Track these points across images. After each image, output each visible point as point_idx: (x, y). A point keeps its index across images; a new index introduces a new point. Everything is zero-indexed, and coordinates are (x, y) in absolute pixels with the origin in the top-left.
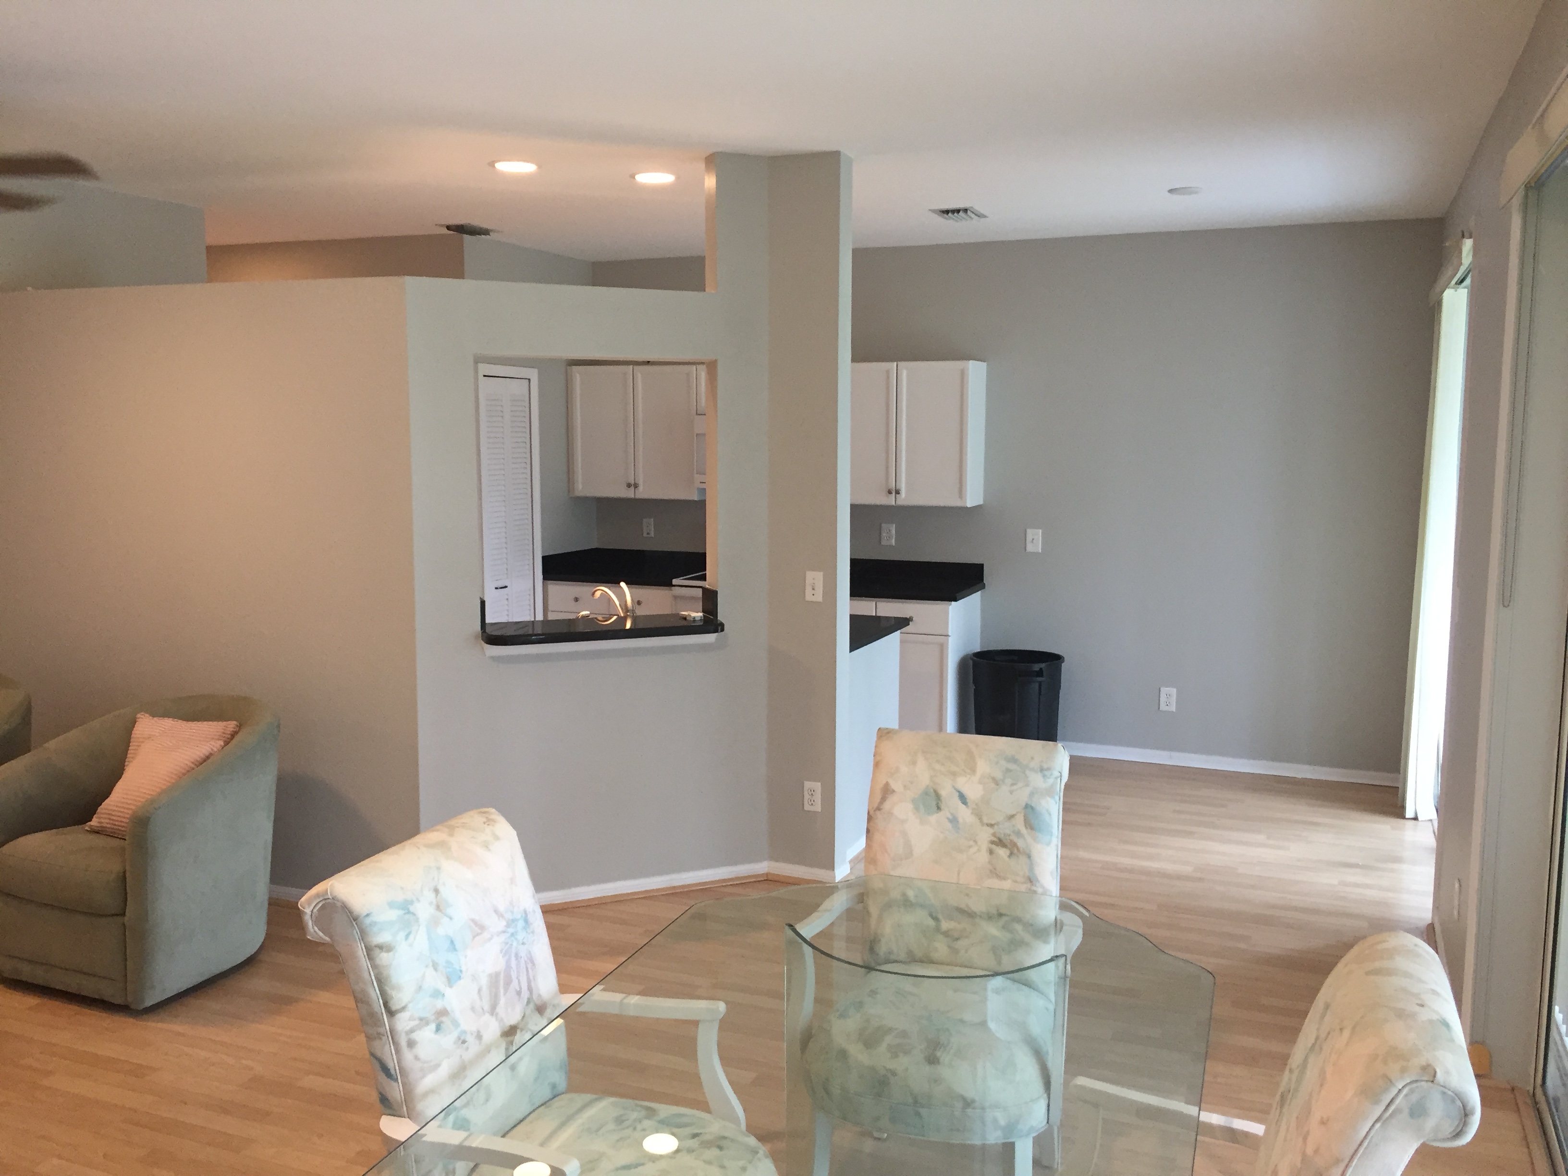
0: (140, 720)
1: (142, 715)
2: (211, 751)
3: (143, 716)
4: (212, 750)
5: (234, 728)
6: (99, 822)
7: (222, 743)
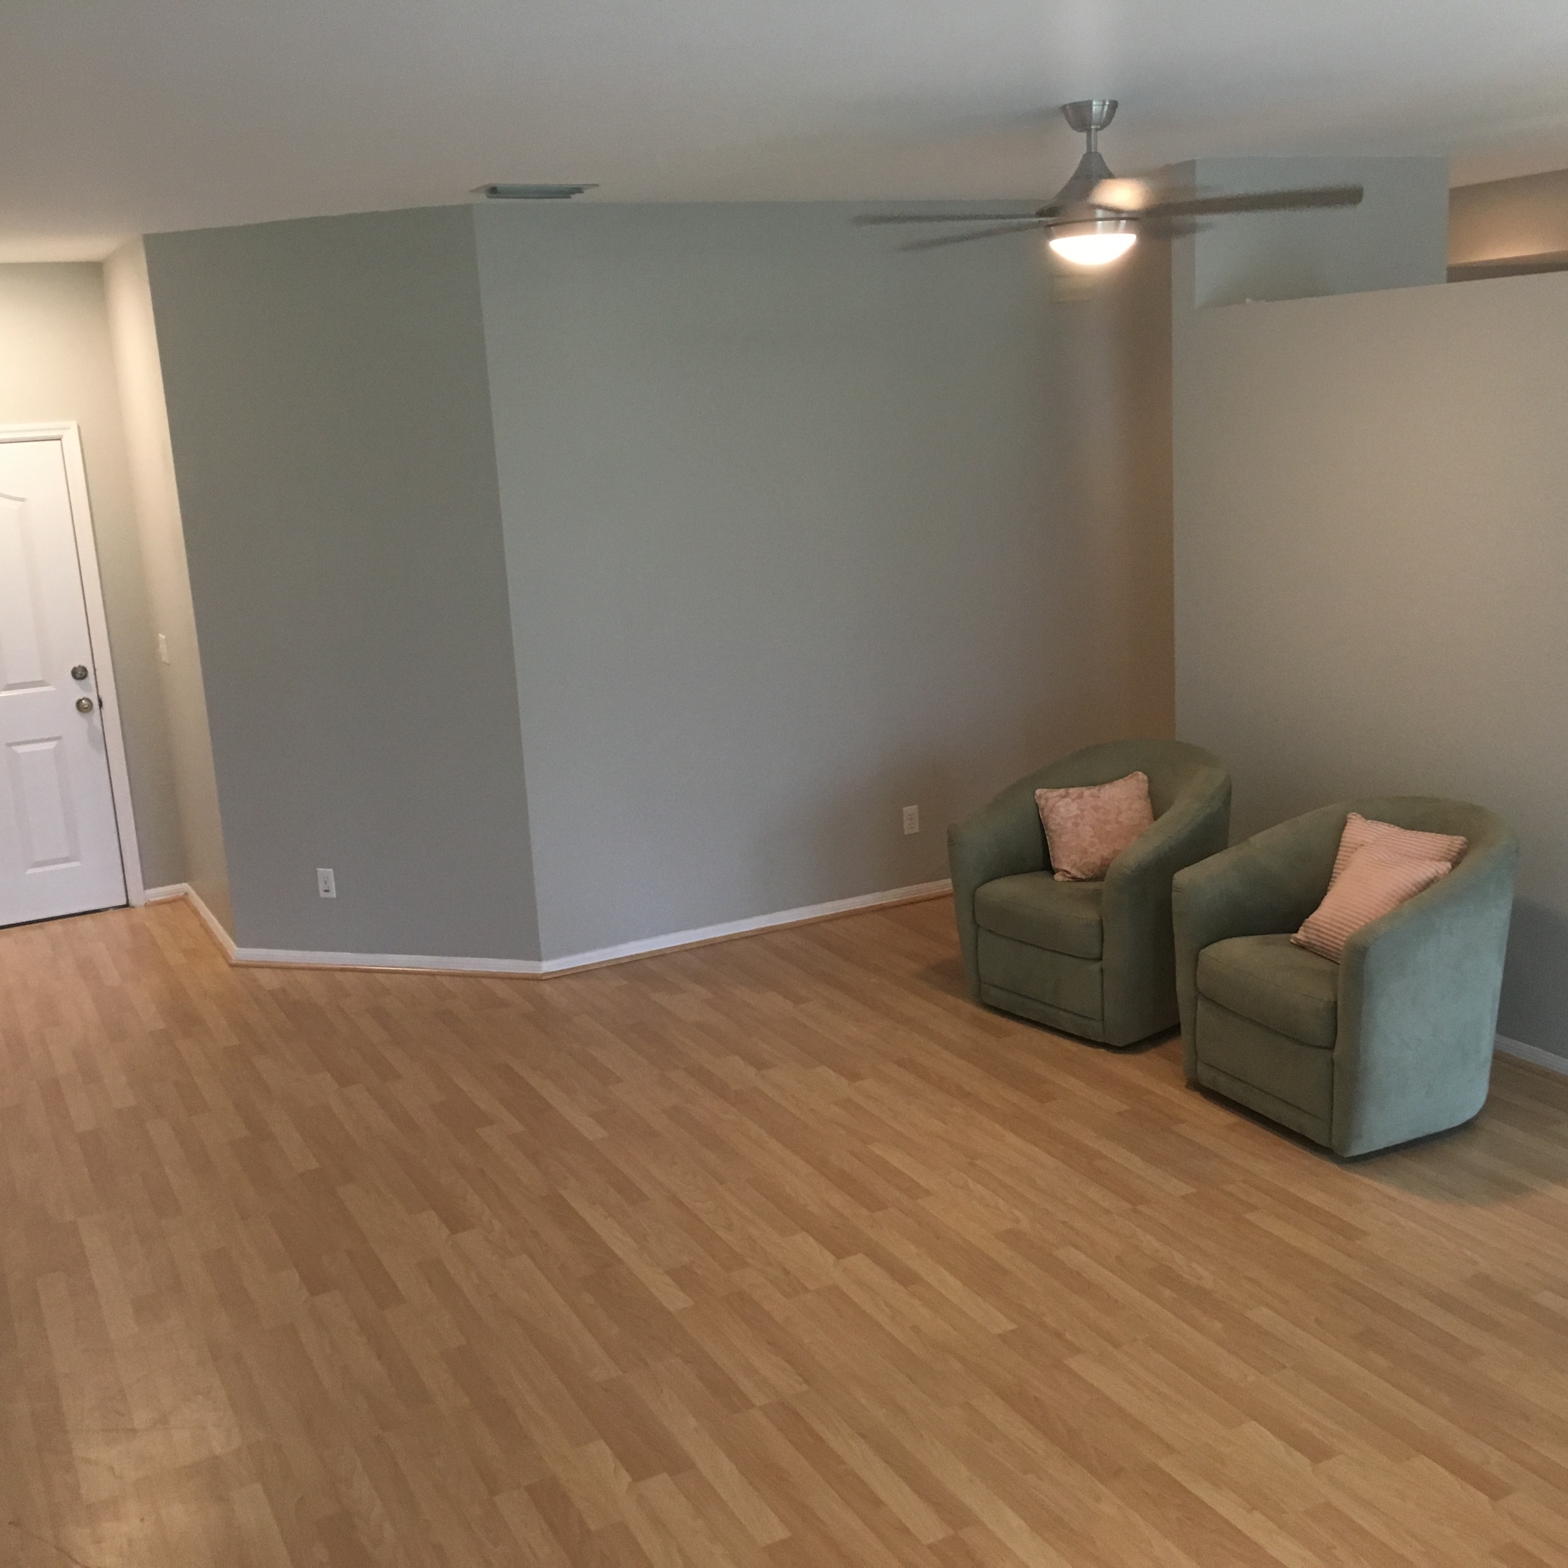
0: (1352, 821)
1: (1354, 815)
2: (1436, 874)
3: (1354, 817)
4: (1437, 872)
5: (1461, 845)
6: (1307, 937)
7: (1449, 865)
